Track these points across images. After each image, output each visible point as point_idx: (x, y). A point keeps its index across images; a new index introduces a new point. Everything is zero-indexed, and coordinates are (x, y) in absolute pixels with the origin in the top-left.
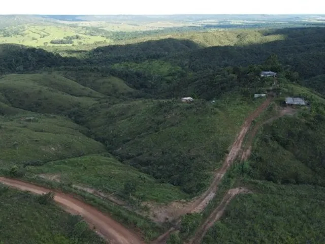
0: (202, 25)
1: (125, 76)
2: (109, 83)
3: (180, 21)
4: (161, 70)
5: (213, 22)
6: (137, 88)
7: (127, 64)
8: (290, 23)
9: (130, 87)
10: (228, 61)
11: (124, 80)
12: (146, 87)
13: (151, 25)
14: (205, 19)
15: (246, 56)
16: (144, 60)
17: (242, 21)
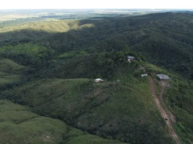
0: (39, 16)
1: (13, 57)
2: (4, 63)
3: (24, 14)
4: (33, 50)
5: (46, 14)
6: (25, 65)
7: (7, 47)
8: (89, 14)
9: (19, 64)
10: (72, 41)
11: (14, 60)
12: (31, 64)
13: (6, 16)
14: (40, 12)
15: (81, 38)
16: (18, 44)
17: (63, 13)
